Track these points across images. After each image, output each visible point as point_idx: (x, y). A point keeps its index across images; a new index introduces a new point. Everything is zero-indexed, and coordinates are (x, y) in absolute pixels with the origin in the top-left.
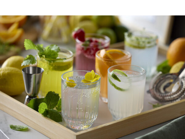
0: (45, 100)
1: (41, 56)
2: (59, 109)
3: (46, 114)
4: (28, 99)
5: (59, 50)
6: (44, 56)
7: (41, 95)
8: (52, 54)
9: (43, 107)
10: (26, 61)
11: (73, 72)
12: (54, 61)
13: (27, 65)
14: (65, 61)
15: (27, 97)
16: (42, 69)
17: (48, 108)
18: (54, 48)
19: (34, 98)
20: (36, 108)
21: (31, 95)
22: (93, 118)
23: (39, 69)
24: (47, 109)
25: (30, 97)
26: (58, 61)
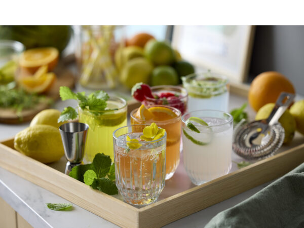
0: (92, 166)
1: (83, 108)
2: (113, 176)
3: (96, 185)
4: (69, 166)
5: (107, 98)
6: (88, 107)
7: (87, 160)
8: (98, 104)
9: (90, 175)
10: (64, 116)
11: (127, 127)
12: (101, 113)
13: (65, 121)
14: (116, 112)
15: (68, 164)
16: (87, 125)
17: (97, 176)
18: (101, 96)
19: (77, 165)
20: (81, 178)
21: (73, 161)
22: (158, 188)
23: (83, 125)
24: (96, 178)
25: (72, 164)
26: (107, 113)
